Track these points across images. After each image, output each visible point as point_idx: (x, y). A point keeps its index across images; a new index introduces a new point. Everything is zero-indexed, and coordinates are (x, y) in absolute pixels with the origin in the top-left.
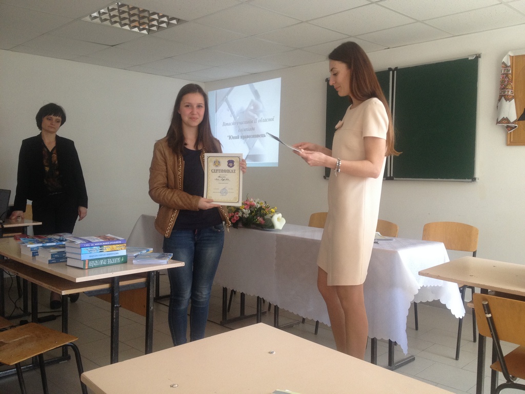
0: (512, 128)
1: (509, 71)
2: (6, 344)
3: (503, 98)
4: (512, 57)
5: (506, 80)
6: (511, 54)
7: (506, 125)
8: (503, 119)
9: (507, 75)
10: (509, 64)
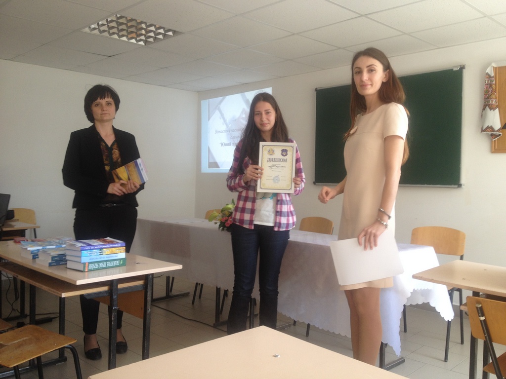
0: (496, 136)
1: (493, 82)
2: (6, 346)
3: (487, 107)
4: (495, 69)
5: (491, 90)
6: (494, 65)
7: (490, 133)
8: (488, 127)
9: (491, 85)
10: (493, 75)
